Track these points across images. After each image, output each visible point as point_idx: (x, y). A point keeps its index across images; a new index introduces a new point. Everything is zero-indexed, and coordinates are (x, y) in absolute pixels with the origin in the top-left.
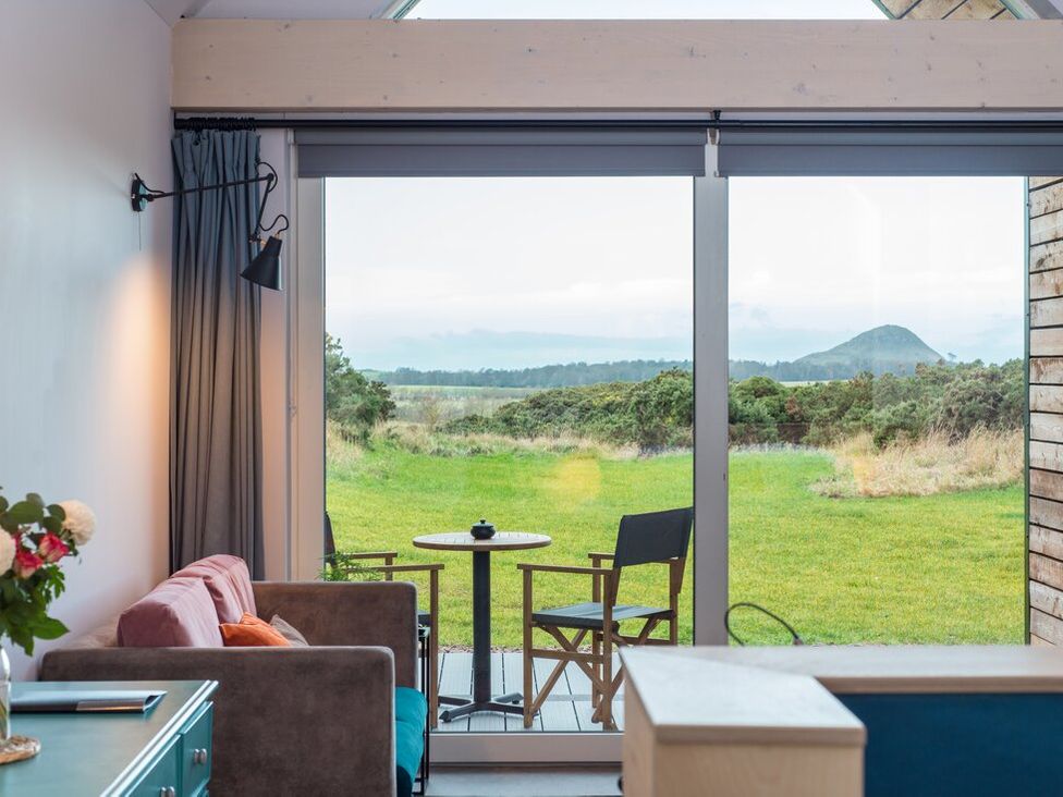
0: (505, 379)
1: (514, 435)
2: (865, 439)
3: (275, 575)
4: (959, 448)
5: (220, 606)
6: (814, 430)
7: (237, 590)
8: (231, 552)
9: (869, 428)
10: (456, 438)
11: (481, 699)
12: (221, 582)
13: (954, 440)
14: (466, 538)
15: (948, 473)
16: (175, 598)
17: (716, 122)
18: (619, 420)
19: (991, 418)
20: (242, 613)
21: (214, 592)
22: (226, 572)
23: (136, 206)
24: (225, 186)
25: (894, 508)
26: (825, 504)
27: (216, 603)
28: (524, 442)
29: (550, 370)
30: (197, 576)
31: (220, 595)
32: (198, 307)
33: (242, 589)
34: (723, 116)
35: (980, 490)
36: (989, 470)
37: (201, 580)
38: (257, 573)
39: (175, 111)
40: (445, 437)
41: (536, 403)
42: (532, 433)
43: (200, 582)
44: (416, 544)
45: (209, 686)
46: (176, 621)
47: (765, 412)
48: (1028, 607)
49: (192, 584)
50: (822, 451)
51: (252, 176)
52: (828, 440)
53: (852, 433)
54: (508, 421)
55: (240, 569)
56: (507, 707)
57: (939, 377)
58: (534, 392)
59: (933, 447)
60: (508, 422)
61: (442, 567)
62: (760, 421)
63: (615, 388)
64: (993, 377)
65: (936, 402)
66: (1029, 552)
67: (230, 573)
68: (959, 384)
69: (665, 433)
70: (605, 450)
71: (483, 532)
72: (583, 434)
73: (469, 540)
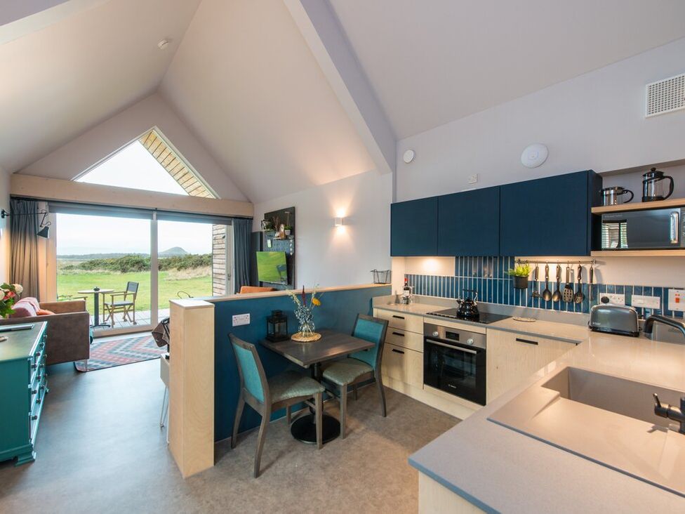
0: (79, 257)
1: (86, 270)
2: (175, 269)
4: (195, 270)
9: (176, 267)
10: (68, 271)
11: (97, 324)
13: (194, 269)
15: (193, 275)
18: (115, 266)
19: (201, 264)
20: (38, 309)
23: (3, 217)
24: (27, 214)
25: (182, 282)
26: (168, 282)
28: (89, 271)
29: (91, 255)
30: (26, 302)
34: (157, 209)
35: (200, 278)
36: (201, 274)
38: (39, 300)
39: (11, 195)
40: (65, 270)
41: (91, 263)
42: (91, 269)
44: (79, 293)
46: (27, 311)
50: (166, 272)
51: (36, 212)
52: (167, 269)
56: (104, 325)
57: (190, 257)
58: (90, 260)
59: (190, 270)
60: (83, 267)
63: (113, 259)
64: (201, 257)
65: (190, 262)
68: (194, 258)
69: (128, 269)
70: (112, 272)
71: (96, 289)
72: (105, 269)
73: (94, 291)
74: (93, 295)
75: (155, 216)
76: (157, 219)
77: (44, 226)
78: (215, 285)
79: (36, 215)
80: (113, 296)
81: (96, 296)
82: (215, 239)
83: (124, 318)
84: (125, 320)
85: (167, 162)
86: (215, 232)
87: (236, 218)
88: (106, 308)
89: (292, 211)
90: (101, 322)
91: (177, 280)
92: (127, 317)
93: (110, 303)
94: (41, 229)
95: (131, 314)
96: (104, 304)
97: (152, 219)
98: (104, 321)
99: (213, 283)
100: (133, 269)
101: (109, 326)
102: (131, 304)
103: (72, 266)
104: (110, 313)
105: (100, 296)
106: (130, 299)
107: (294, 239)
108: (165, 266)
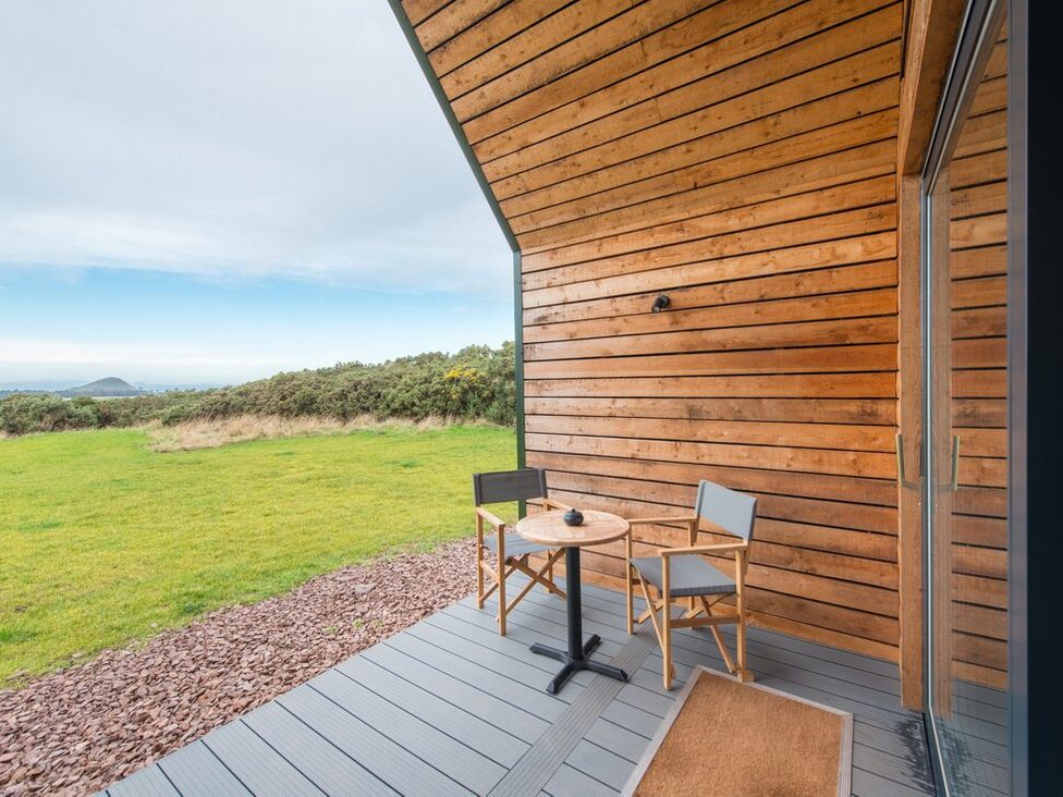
6: (121, 420)
9: (156, 418)
47: (90, 413)
52: (131, 424)
53: (147, 420)
62: (87, 418)
69: (25, 426)
100: (41, 425)
108: (126, 417)
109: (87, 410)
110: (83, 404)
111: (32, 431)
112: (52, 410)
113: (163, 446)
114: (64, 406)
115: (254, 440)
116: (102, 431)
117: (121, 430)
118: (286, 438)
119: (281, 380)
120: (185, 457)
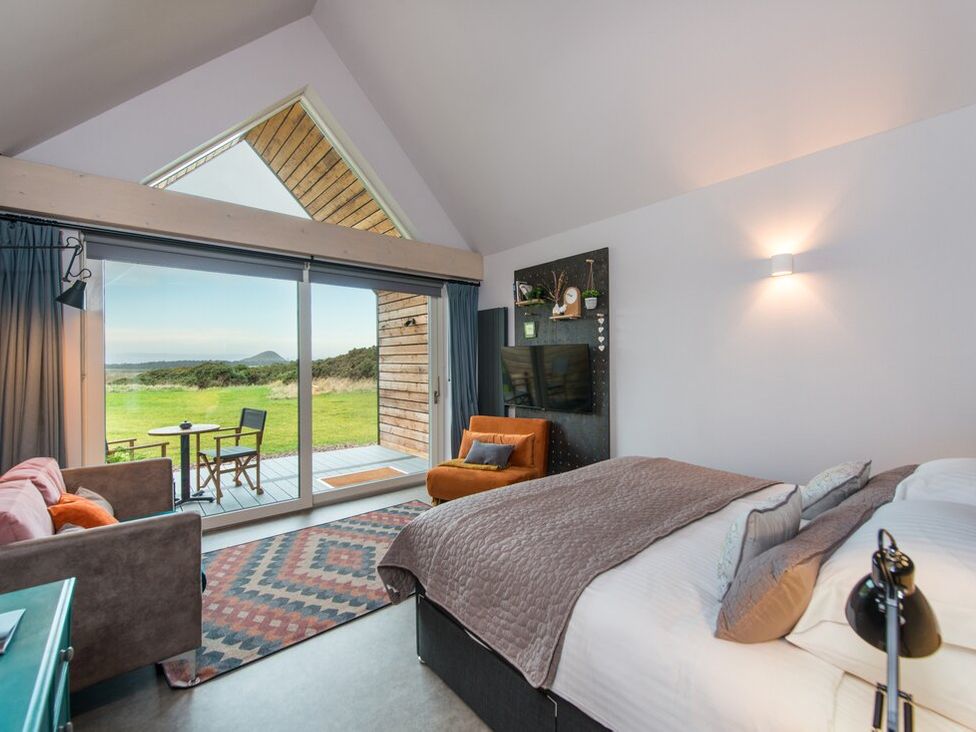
1: (147, 384)
2: (279, 382)
3: (74, 464)
5: (45, 493)
6: (261, 380)
7: (54, 480)
8: (42, 455)
9: (280, 378)
10: (120, 387)
11: (186, 496)
12: (43, 478)
14: (178, 430)
16: (12, 503)
17: (312, 261)
18: (190, 378)
19: (319, 374)
20: (58, 491)
21: (39, 485)
22: (43, 469)
24: (34, 248)
27: (42, 492)
30: (25, 478)
31: (44, 487)
32: (15, 314)
33: (56, 477)
34: (315, 259)
37: (29, 481)
38: (62, 464)
41: (153, 374)
42: (153, 383)
43: (28, 483)
44: (150, 434)
45: (69, 584)
46: (16, 522)
47: (243, 375)
48: (379, 431)
49: (22, 486)
50: (265, 386)
52: (266, 383)
53: (275, 380)
54: (142, 380)
55: (52, 464)
56: (200, 497)
58: (150, 370)
61: (168, 443)
62: (242, 378)
63: (184, 368)
66: (379, 414)
67: (47, 470)
69: (208, 382)
70: (185, 388)
71: (186, 426)
72: (175, 383)
73: (179, 430)
74: (178, 438)
75: (306, 274)
76: (310, 281)
77: (73, 280)
78: (383, 410)
79: (56, 251)
80: (218, 439)
81: (185, 439)
82: (384, 328)
83: (236, 480)
84: (239, 484)
85: (304, 186)
86: (384, 317)
87: (450, 281)
88: (202, 461)
89: (601, 257)
90: (193, 490)
91: (287, 398)
92: (242, 478)
93: (211, 453)
94: (67, 286)
95: (252, 472)
96: (199, 454)
97: (300, 279)
98: (199, 487)
99: (379, 406)
100: (217, 382)
101: (211, 500)
102: (251, 455)
103: (125, 379)
104: (212, 472)
105: (193, 439)
106: (248, 444)
107: (607, 317)
108: (263, 378)
109: (242, 373)
110: (240, 370)
111: (213, 386)
112: (223, 373)
113: (276, 396)
114: (229, 371)
115: (328, 394)
116: (250, 387)
117: (260, 387)
118: (348, 393)
119: (354, 353)
120: (287, 402)
